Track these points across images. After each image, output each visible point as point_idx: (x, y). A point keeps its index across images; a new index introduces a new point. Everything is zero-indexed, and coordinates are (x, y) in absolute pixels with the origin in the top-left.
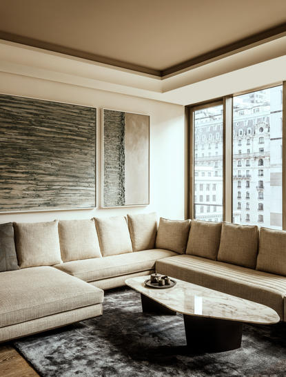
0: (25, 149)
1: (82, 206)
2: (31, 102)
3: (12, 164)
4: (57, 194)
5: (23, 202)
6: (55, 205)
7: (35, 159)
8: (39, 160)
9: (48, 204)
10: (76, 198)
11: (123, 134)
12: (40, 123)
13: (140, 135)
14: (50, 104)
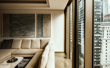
0: (18, 24)
1: (31, 36)
2: (20, 15)
3: (16, 27)
4: (25, 34)
5: (18, 35)
6: (25, 36)
7: (20, 26)
8: (21, 26)
9: (23, 36)
10: (30, 34)
11: (42, 19)
12: (22, 19)
13: (48, 19)
14: (24, 14)
